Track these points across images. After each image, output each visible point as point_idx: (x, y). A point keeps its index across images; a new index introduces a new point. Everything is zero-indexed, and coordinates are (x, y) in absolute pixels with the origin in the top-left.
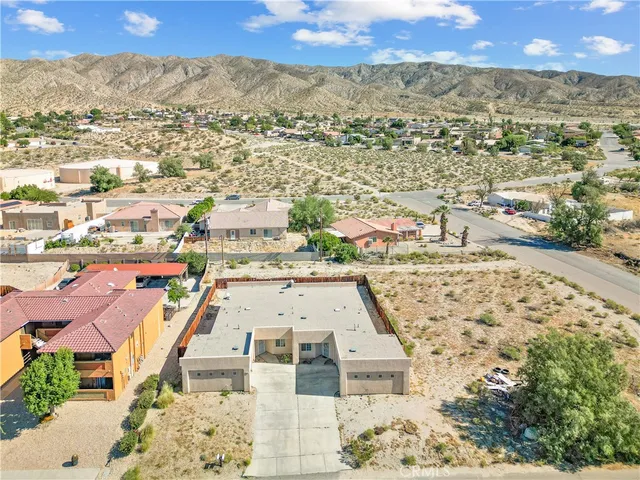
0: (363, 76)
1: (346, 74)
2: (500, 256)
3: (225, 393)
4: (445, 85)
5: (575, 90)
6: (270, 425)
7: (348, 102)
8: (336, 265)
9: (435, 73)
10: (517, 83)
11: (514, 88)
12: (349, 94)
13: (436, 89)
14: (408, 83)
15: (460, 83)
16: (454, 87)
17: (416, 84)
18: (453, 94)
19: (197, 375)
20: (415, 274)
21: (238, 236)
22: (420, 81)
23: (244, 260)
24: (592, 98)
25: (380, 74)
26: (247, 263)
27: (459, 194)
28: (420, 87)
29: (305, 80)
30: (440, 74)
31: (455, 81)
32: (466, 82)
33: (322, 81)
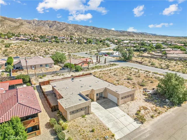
0: (35, 24)
1: (30, 23)
2: (115, 65)
3: (83, 117)
4: (61, 28)
5: (93, 31)
6: (108, 121)
7: (33, 31)
8: (77, 72)
9: (58, 24)
10: (80, 28)
11: (79, 30)
12: (33, 29)
13: (59, 29)
14: (50, 27)
15: (65, 28)
16: (64, 29)
17: (53, 27)
18: (64, 30)
19: (73, 113)
20: (101, 71)
21: (35, 68)
22: (54, 26)
23: (44, 75)
24: (96, 33)
25: (41, 23)
26: (45, 76)
27: (91, 52)
28: (54, 28)
29: (15, 23)
30: (59, 25)
31: (64, 27)
32: (67, 27)
33: (22, 24)
